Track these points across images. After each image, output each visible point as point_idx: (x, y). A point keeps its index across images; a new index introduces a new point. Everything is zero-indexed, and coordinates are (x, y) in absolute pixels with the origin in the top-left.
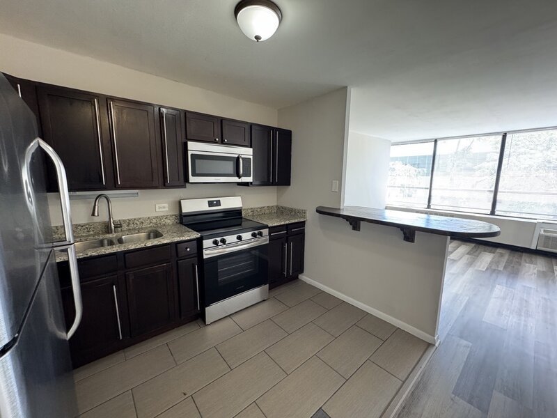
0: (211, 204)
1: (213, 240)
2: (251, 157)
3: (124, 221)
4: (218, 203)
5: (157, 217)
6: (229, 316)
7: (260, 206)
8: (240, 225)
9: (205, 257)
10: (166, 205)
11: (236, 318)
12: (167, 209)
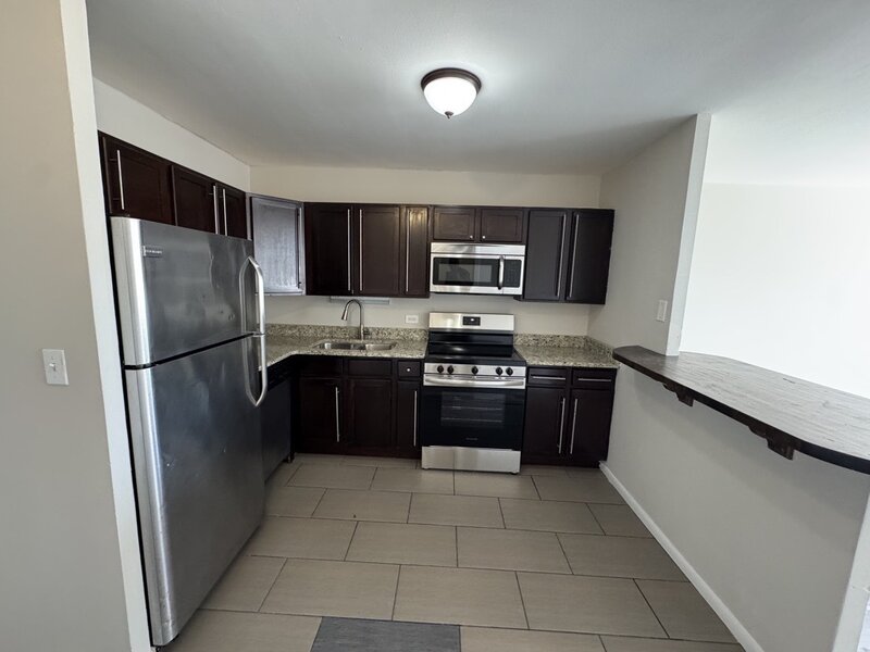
0: (466, 321)
1: (438, 365)
2: (523, 259)
3: (374, 329)
4: (477, 321)
5: (405, 330)
6: (454, 471)
7: (551, 333)
8: (510, 356)
9: (425, 383)
10: (417, 317)
11: (458, 477)
12: (417, 322)
